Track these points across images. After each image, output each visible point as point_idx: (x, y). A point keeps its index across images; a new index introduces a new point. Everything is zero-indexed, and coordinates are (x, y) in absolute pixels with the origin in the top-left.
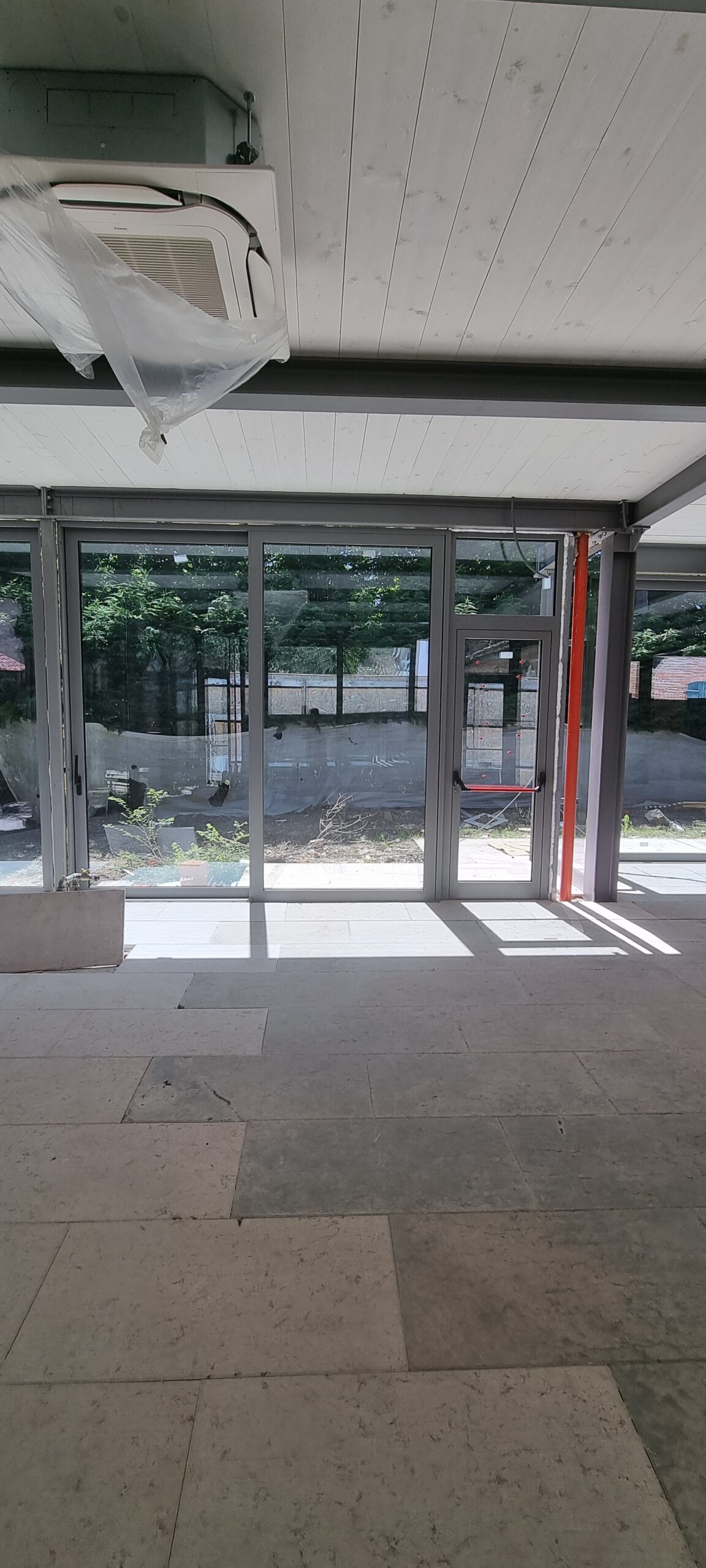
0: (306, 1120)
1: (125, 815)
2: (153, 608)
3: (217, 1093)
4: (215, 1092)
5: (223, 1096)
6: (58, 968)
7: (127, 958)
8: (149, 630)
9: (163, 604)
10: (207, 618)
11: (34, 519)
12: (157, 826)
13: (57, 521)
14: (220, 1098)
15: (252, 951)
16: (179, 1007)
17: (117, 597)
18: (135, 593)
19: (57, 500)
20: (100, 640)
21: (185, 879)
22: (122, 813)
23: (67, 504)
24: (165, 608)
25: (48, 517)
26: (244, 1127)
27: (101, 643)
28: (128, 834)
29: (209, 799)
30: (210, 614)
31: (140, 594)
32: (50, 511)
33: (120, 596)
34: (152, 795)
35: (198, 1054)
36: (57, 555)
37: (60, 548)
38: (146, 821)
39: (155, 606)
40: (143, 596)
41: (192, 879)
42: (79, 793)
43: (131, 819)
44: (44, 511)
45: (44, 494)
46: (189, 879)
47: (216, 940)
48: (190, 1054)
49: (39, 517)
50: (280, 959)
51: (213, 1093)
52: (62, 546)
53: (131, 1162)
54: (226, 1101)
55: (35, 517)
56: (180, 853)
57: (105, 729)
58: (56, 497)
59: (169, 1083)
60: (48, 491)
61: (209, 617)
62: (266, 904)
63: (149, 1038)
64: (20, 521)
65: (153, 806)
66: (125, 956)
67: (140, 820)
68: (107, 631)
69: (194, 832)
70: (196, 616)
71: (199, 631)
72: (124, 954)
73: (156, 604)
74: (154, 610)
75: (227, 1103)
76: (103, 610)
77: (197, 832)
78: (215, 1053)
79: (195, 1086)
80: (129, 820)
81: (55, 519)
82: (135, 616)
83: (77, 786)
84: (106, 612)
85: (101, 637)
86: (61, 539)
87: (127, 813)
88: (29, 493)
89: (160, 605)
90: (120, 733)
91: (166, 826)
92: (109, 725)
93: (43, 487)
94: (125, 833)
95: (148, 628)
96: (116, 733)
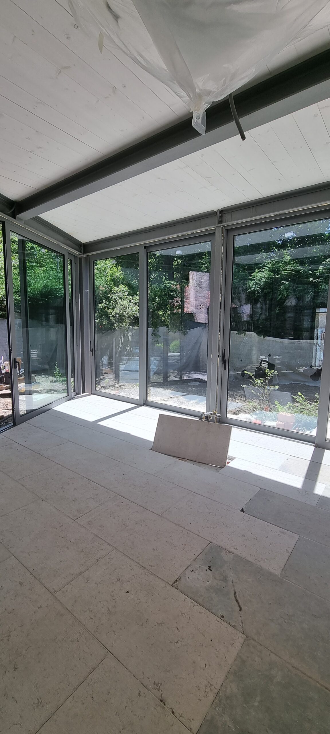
0: (293, 667)
1: (252, 382)
2: (286, 270)
3: (237, 595)
4: (235, 593)
5: (240, 601)
6: (194, 460)
7: (229, 465)
8: (283, 282)
9: (292, 268)
10: (318, 273)
11: (212, 228)
12: (269, 390)
13: (223, 227)
14: (237, 601)
15: (305, 483)
16: (242, 511)
17: (268, 267)
18: (278, 264)
19: (224, 215)
20: (257, 290)
21: (279, 423)
22: (251, 381)
23: (229, 216)
24: (293, 270)
25: (219, 225)
26: (243, 640)
27: (258, 292)
28: (253, 392)
29: (310, 376)
30: (320, 270)
31: (281, 264)
32: (220, 222)
33: (270, 266)
34: (268, 372)
35: (238, 553)
36: (222, 245)
37: (224, 241)
38: (263, 386)
39: (288, 269)
40: (282, 265)
41: (284, 423)
42: (225, 368)
43: (255, 384)
44: (217, 222)
45: (218, 214)
46: (281, 423)
47: (284, 469)
48: (232, 550)
49: (215, 226)
50: (322, 496)
51: (233, 593)
52: (225, 240)
53: (161, 623)
54: (239, 606)
55: (213, 227)
56: (279, 406)
57: (257, 335)
58: (224, 214)
59: (211, 568)
60: (220, 211)
61: (319, 272)
62: (326, 450)
63: (215, 527)
64: (207, 230)
65: (268, 378)
66: (228, 463)
67: (260, 385)
68: (262, 285)
69: (290, 395)
70: (311, 273)
71: (312, 281)
72: (228, 461)
73: (288, 268)
74: (287, 271)
75: (239, 609)
76: (261, 274)
77: (292, 396)
78: (248, 558)
79: (225, 579)
80: (254, 384)
81: (222, 226)
82: (276, 276)
83: (224, 365)
84: (261, 275)
85: (258, 289)
86: (225, 236)
87: (254, 381)
88: (210, 215)
89: (290, 268)
90: (264, 337)
91: (274, 390)
92: (259, 333)
93: (217, 210)
94: (252, 391)
95: (283, 281)
96: (262, 337)
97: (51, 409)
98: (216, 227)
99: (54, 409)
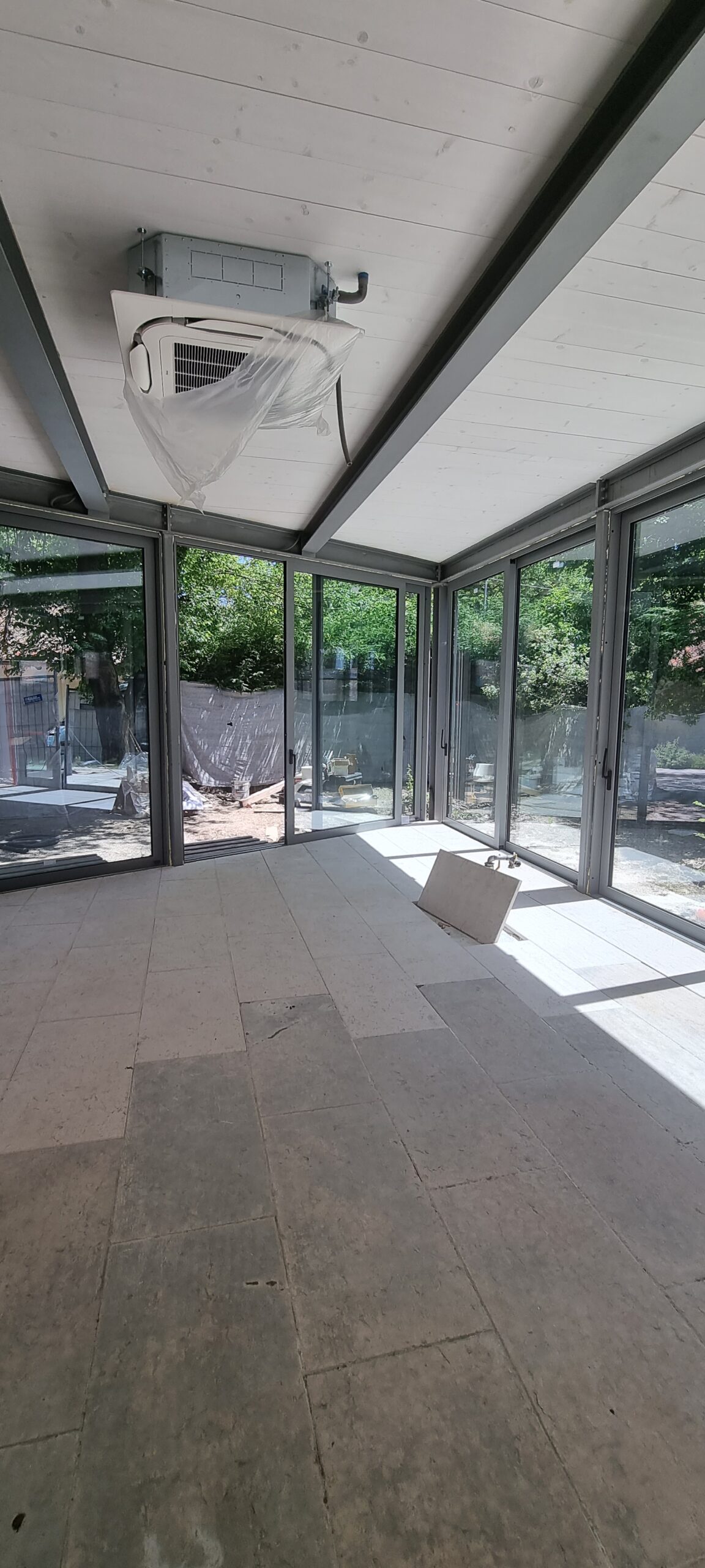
11: (592, 516)
13: (610, 510)
19: (609, 488)
23: (617, 489)
32: (602, 503)
36: (608, 545)
37: (612, 537)
42: (609, 788)
44: (598, 504)
45: (597, 488)
52: (614, 534)
58: (609, 485)
60: (601, 483)
64: (586, 521)
83: (608, 780)
86: (615, 527)
88: (587, 492)
93: (598, 481)
97: (354, 833)
98: (596, 513)
99: (358, 834)
